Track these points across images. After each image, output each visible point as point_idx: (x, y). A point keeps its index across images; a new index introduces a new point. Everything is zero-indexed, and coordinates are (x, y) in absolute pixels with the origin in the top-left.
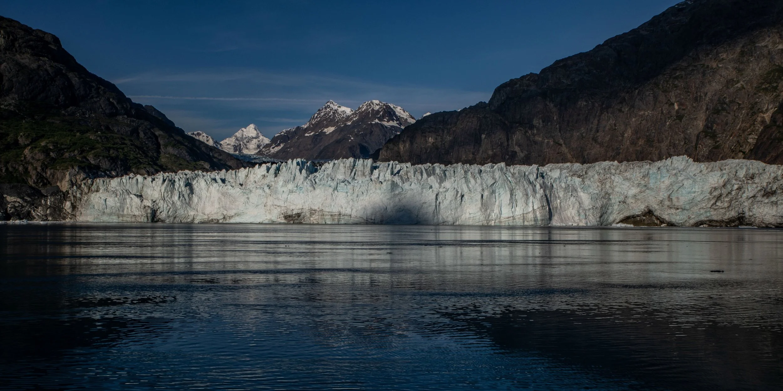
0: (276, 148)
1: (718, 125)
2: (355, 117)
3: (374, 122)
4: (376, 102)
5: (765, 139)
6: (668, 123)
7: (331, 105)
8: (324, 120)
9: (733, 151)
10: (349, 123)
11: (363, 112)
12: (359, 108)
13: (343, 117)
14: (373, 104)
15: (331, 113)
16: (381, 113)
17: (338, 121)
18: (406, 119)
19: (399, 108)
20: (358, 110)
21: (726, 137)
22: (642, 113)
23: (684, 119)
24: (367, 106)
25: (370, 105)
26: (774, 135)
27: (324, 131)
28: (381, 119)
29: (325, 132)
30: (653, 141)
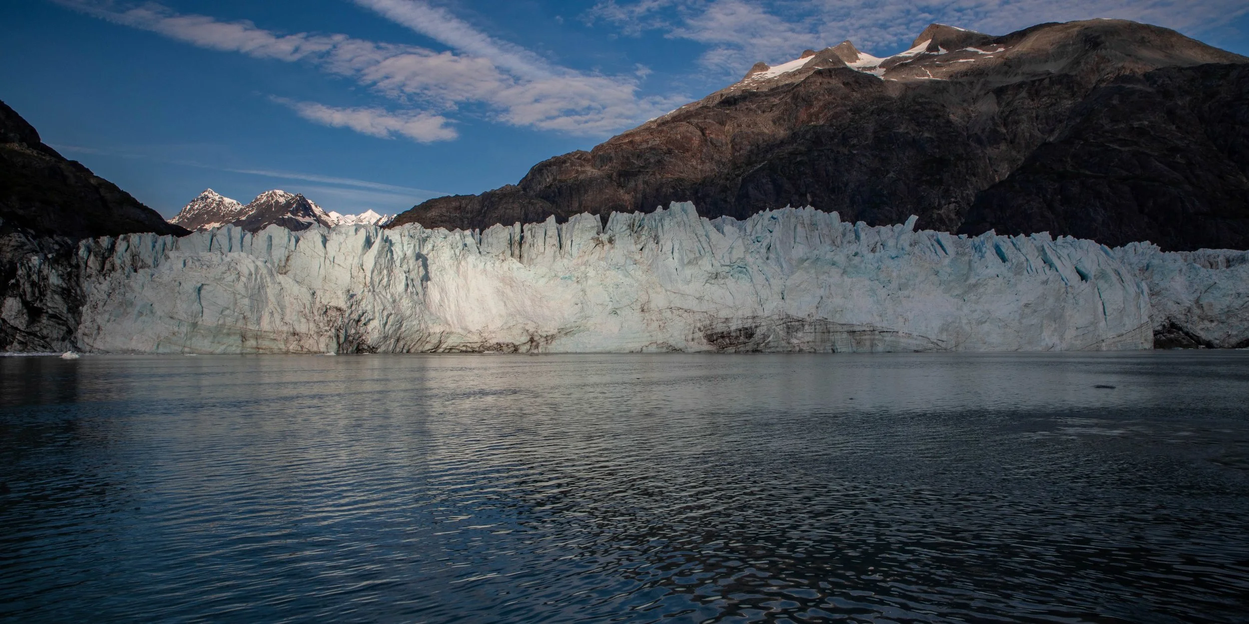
2: (251, 211)
3: (286, 217)
4: (281, 192)
7: (210, 195)
8: (203, 214)
10: (244, 218)
11: (262, 204)
12: (257, 200)
13: (231, 211)
14: (275, 194)
15: (214, 205)
16: (294, 206)
17: (224, 215)
19: (311, 201)
20: (255, 202)
24: (268, 197)
25: (272, 196)
27: (206, 227)
28: (292, 213)
29: (208, 229)
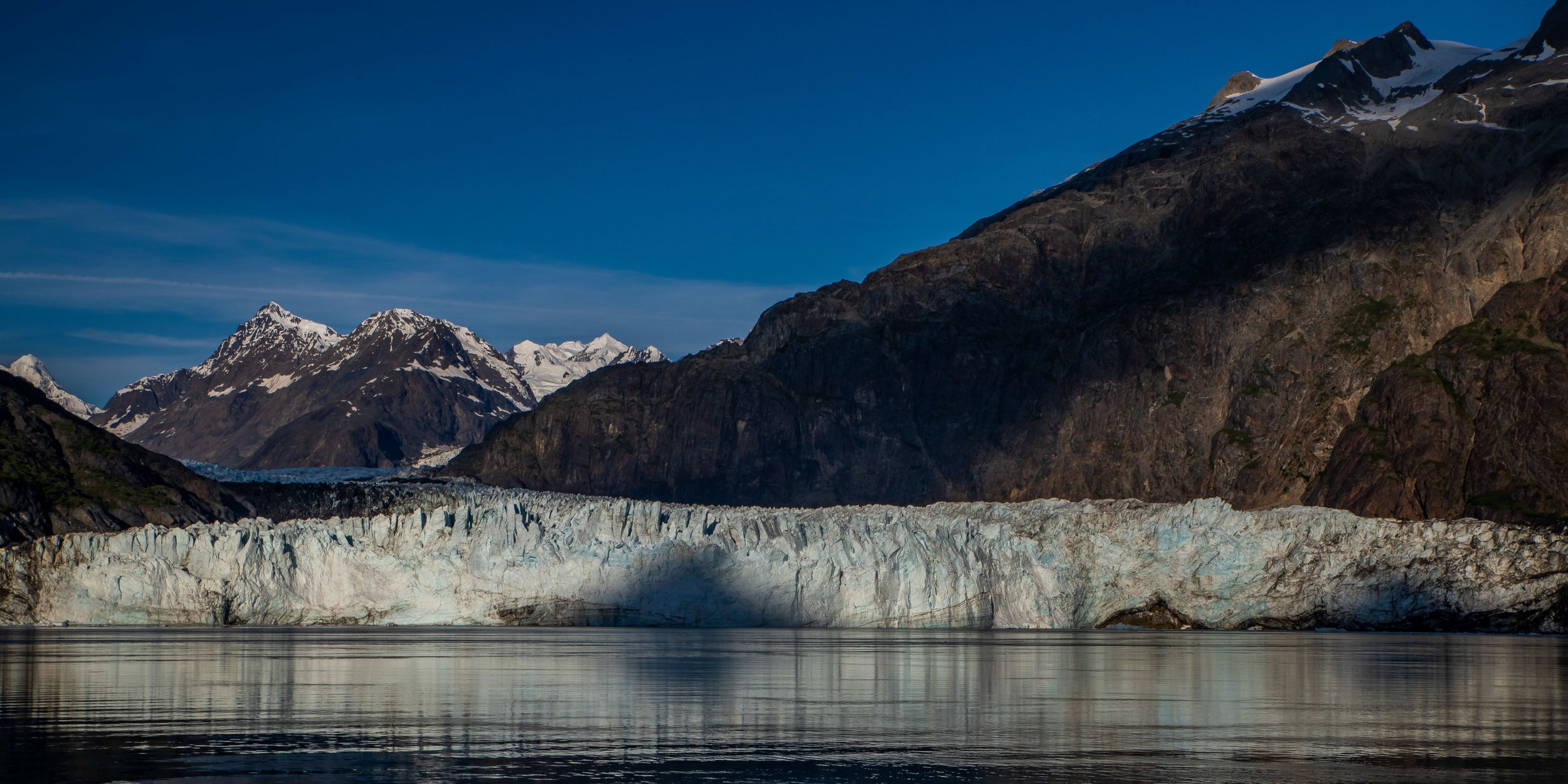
0: (122, 425)
1: (1254, 417)
2: (349, 352)
3: (409, 369)
4: (407, 313)
5: (1347, 454)
6: (1151, 410)
7: (275, 316)
8: (260, 357)
9: (1286, 475)
10: (334, 367)
11: (370, 338)
12: (360, 329)
13: (313, 350)
14: (396, 318)
15: (281, 338)
16: (426, 346)
17: (299, 359)
18: (484, 360)
19: (465, 330)
20: (357, 333)
21: (1271, 443)
22: (1097, 384)
23: (1185, 402)
24: (382, 324)
25: (389, 322)
26: (1364, 446)
27: (262, 385)
28: (426, 360)
29: (265, 388)
30: (1121, 447)
